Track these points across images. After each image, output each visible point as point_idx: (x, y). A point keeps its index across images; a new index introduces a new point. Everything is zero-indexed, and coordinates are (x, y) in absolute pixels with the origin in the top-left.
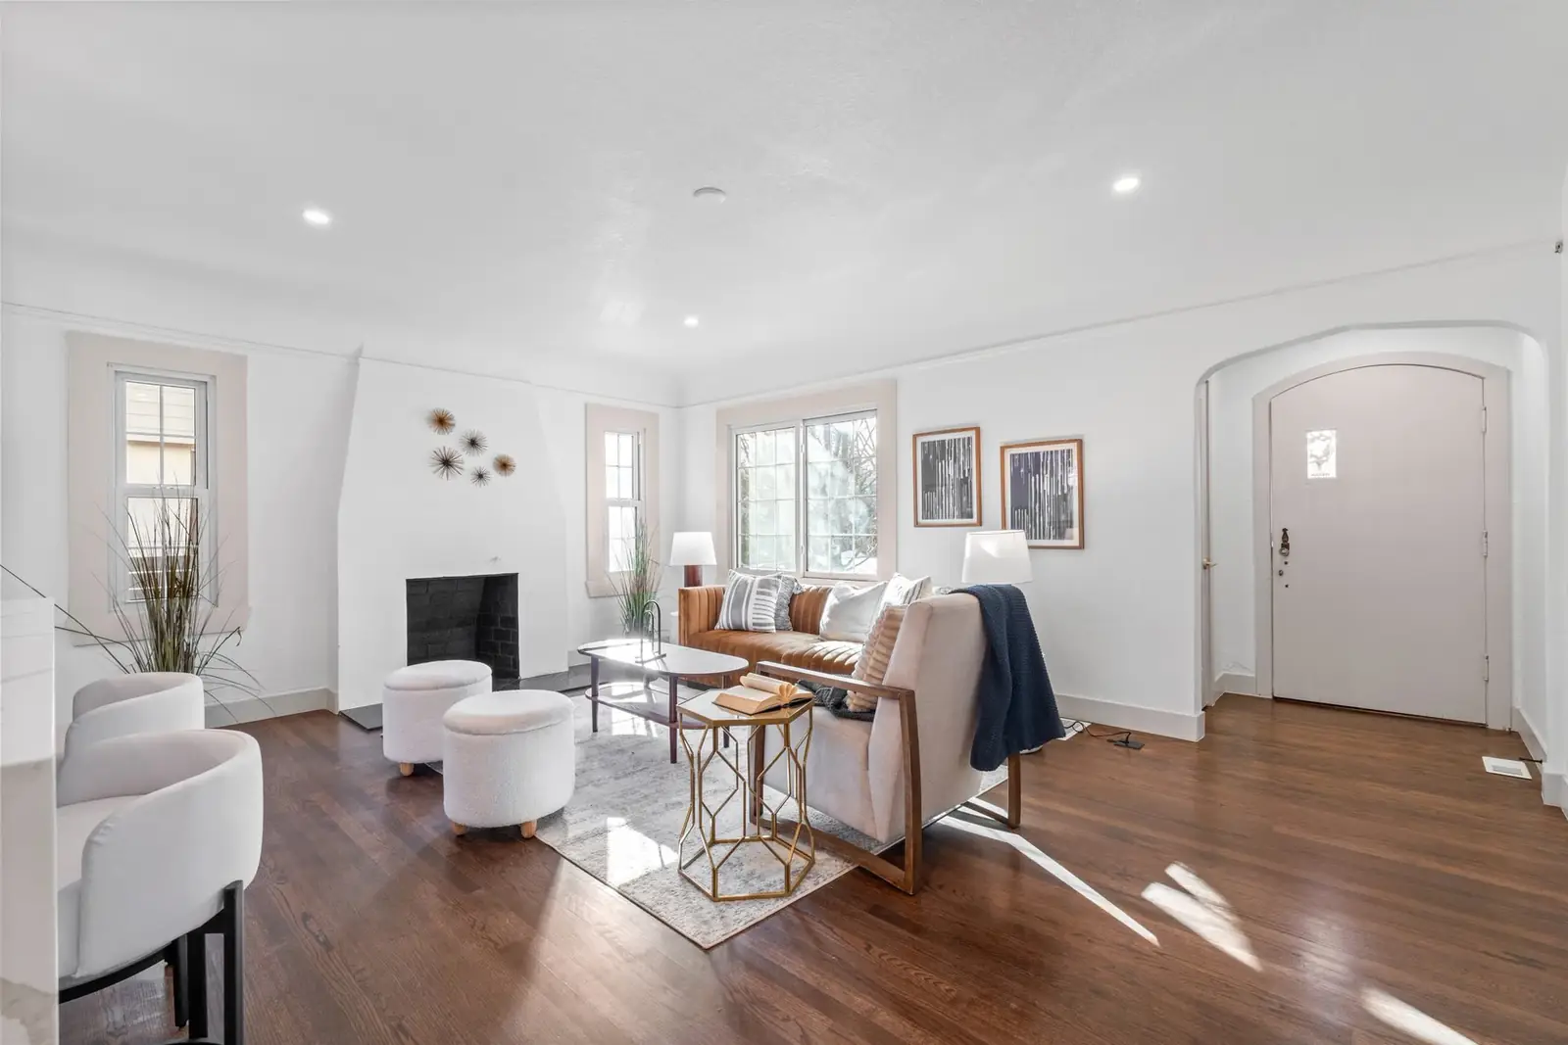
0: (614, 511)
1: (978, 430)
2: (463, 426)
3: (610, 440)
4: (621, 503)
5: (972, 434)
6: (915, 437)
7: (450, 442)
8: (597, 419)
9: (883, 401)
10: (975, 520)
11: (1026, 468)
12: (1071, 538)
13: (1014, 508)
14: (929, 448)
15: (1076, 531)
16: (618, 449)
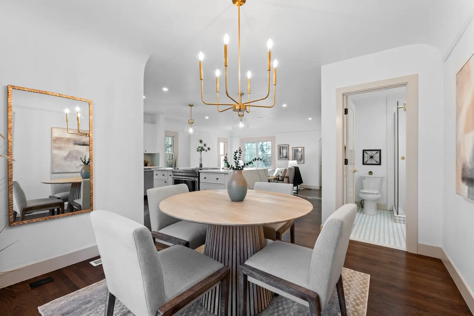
0: (221, 157)
1: (288, 145)
2: (204, 142)
3: (221, 143)
4: (222, 155)
5: (288, 146)
6: (278, 146)
7: (202, 145)
8: (219, 140)
9: (272, 139)
10: (288, 159)
11: (296, 151)
12: (302, 162)
13: (294, 157)
14: (280, 147)
15: (303, 161)
16: (222, 145)
